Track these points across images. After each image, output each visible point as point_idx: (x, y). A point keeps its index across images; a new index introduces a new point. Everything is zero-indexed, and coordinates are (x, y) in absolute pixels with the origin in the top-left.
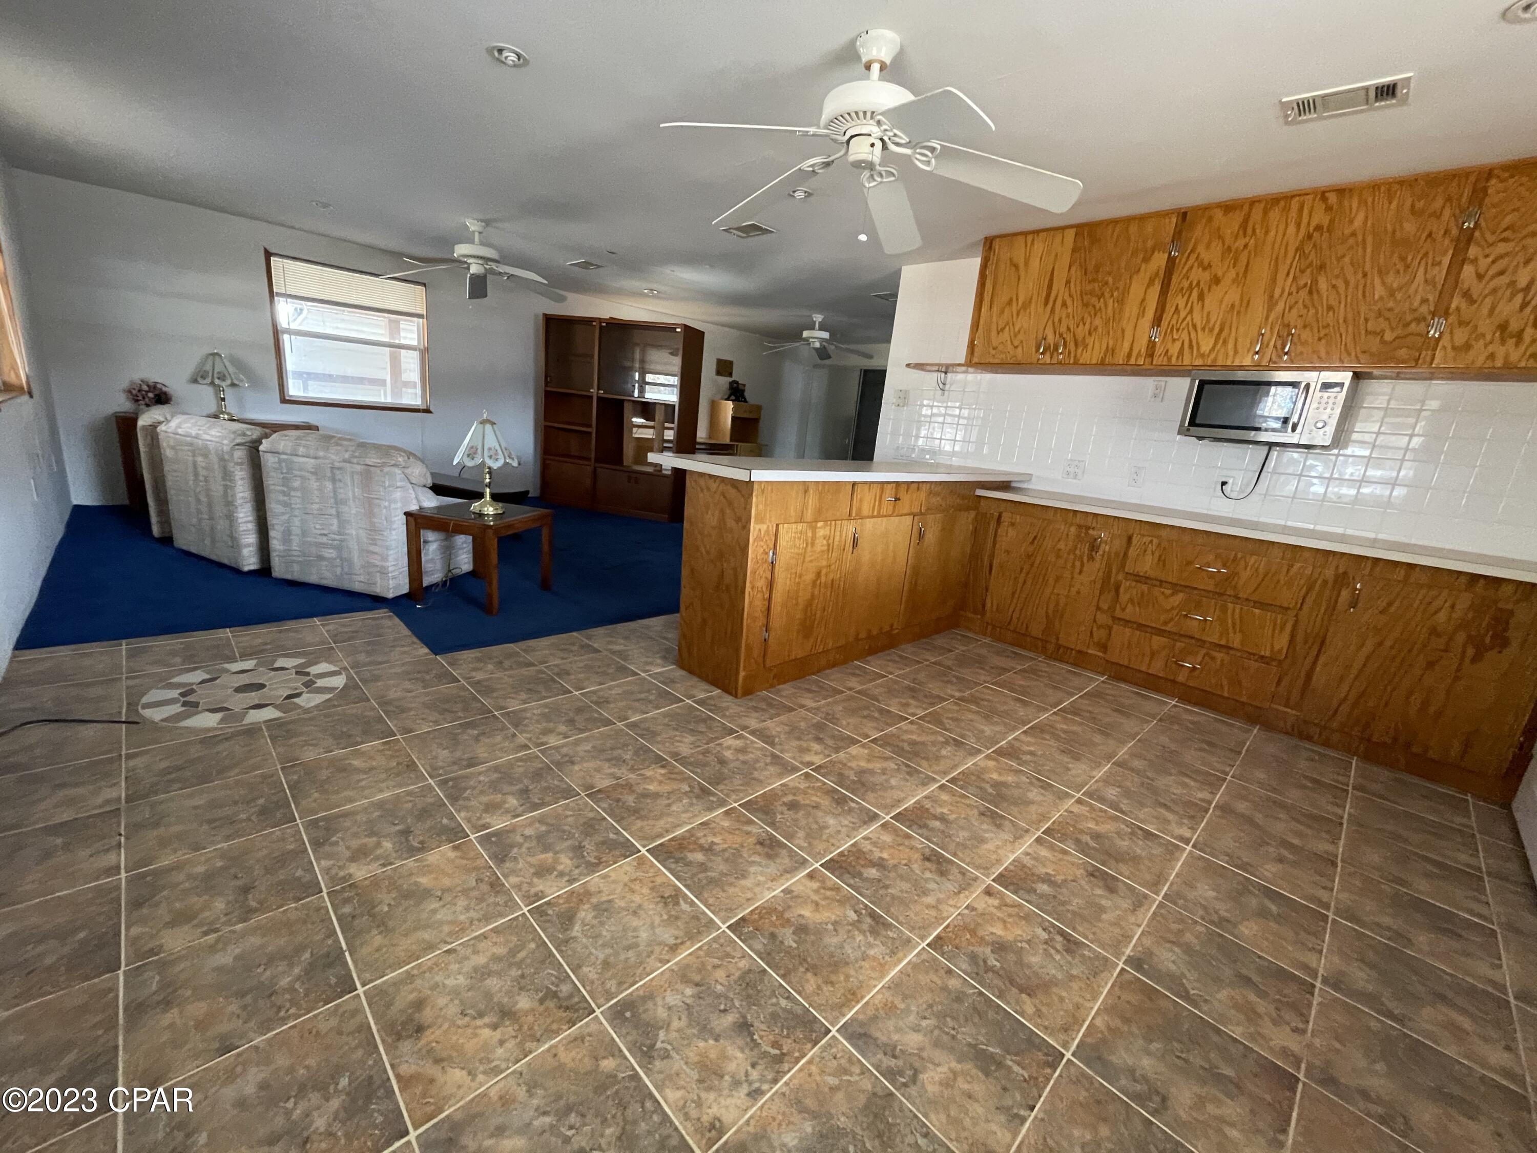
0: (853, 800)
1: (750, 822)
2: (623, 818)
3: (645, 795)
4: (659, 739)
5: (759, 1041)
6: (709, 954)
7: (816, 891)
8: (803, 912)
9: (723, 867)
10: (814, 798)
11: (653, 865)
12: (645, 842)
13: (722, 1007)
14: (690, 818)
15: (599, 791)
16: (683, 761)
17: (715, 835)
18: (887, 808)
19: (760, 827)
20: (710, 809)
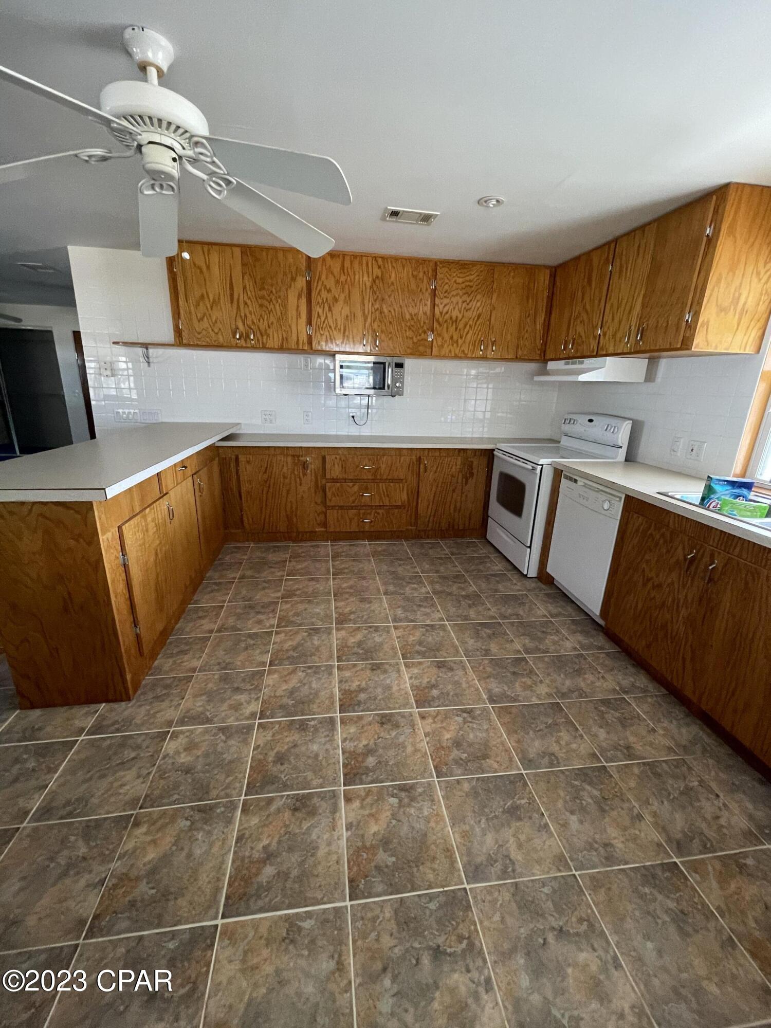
0: (308, 720)
1: (270, 801)
2: (160, 916)
3: (153, 872)
4: (95, 801)
5: (452, 950)
6: (364, 936)
7: (362, 807)
8: (372, 832)
9: (295, 858)
10: (288, 740)
11: (243, 924)
12: (212, 912)
13: (414, 962)
14: (222, 848)
15: (96, 917)
16: (150, 800)
17: (259, 840)
18: (330, 708)
19: (281, 798)
20: (229, 821)
